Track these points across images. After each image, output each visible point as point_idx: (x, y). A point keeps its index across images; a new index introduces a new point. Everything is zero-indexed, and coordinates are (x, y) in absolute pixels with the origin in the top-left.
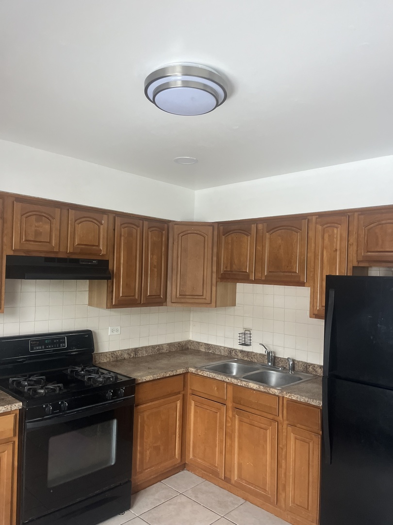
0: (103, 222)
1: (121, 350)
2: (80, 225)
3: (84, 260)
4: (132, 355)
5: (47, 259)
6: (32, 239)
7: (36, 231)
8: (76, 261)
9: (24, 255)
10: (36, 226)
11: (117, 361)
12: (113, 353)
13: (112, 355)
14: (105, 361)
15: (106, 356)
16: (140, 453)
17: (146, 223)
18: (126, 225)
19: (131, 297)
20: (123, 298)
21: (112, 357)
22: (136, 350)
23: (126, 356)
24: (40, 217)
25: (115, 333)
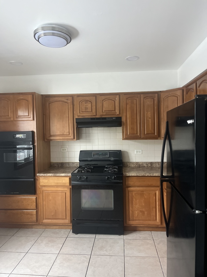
0: (116, 99)
1: (142, 162)
2: (105, 102)
3: (108, 118)
4: (149, 165)
5: (92, 119)
6: (84, 111)
7: (85, 107)
8: (105, 118)
9: (82, 118)
10: (85, 106)
11: (139, 167)
12: (137, 163)
13: (137, 164)
14: (133, 166)
15: (133, 164)
16: (131, 211)
17: (142, 95)
18: (130, 98)
19: (135, 135)
20: (130, 135)
21: (137, 165)
22: (151, 163)
23: (145, 165)
24: (87, 101)
25: (139, 153)
